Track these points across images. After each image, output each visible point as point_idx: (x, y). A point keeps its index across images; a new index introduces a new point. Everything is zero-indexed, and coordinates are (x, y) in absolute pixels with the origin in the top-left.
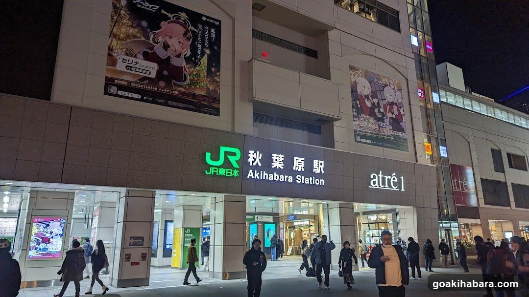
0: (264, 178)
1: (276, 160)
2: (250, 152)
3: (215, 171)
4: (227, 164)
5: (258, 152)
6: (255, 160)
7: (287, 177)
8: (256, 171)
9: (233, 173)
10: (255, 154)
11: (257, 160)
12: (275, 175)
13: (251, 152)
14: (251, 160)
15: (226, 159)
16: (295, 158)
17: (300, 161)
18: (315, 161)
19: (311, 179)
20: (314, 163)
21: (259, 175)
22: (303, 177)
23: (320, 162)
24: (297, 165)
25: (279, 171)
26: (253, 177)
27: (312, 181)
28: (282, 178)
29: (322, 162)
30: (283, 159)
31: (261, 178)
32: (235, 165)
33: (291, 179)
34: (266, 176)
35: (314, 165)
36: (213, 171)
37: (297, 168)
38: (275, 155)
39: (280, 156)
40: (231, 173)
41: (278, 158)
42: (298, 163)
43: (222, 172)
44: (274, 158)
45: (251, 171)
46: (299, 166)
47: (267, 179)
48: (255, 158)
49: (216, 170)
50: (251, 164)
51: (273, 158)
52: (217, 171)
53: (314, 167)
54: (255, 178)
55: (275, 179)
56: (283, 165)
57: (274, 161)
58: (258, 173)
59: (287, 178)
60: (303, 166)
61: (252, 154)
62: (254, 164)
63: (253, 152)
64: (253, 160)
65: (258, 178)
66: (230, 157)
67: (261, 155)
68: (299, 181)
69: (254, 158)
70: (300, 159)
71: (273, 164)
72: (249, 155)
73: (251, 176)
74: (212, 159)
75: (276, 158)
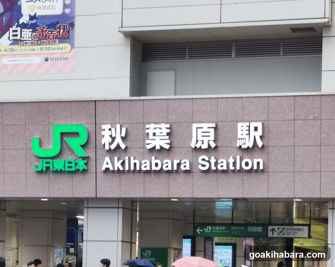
0: (132, 168)
1: (154, 134)
2: (103, 127)
3: (48, 165)
5: (118, 126)
6: (114, 139)
7: (178, 161)
8: (116, 158)
9: (76, 164)
10: (113, 130)
11: (118, 139)
12: (154, 162)
13: (106, 127)
14: (106, 140)
15: (64, 145)
16: (195, 126)
17: (205, 129)
18: (240, 125)
19: (231, 160)
20: (239, 128)
21: (123, 164)
22: (213, 158)
23: (253, 125)
24: (200, 138)
25: (161, 154)
26: (111, 168)
27: (234, 164)
28: (168, 165)
29: (259, 125)
30: (168, 131)
31: (127, 168)
32: (80, 152)
33: (188, 164)
34: (135, 164)
35: (239, 133)
36: (45, 165)
37: (200, 143)
38: (152, 126)
39: (163, 126)
40: (73, 165)
41: (157, 132)
42: (200, 134)
43: (59, 165)
44: (151, 132)
45: (107, 159)
46: (204, 138)
47: (138, 168)
48: (114, 136)
49: (49, 163)
50: (107, 148)
51: (147, 131)
52: (50, 165)
53: (239, 136)
54: (116, 169)
55: (154, 168)
56: (168, 141)
57: (151, 137)
58: (121, 161)
59: (179, 165)
60: (212, 138)
61: (107, 130)
62: (113, 147)
63: (109, 126)
64: (110, 140)
65: (121, 168)
67: (124, 129)
68: (204, 166)
69: (111, 136)
70: (205, 126)
71: (147, 142)
72: (103, 133)
73: (107, 166)
74: (42, 146)
75: (154, 131)
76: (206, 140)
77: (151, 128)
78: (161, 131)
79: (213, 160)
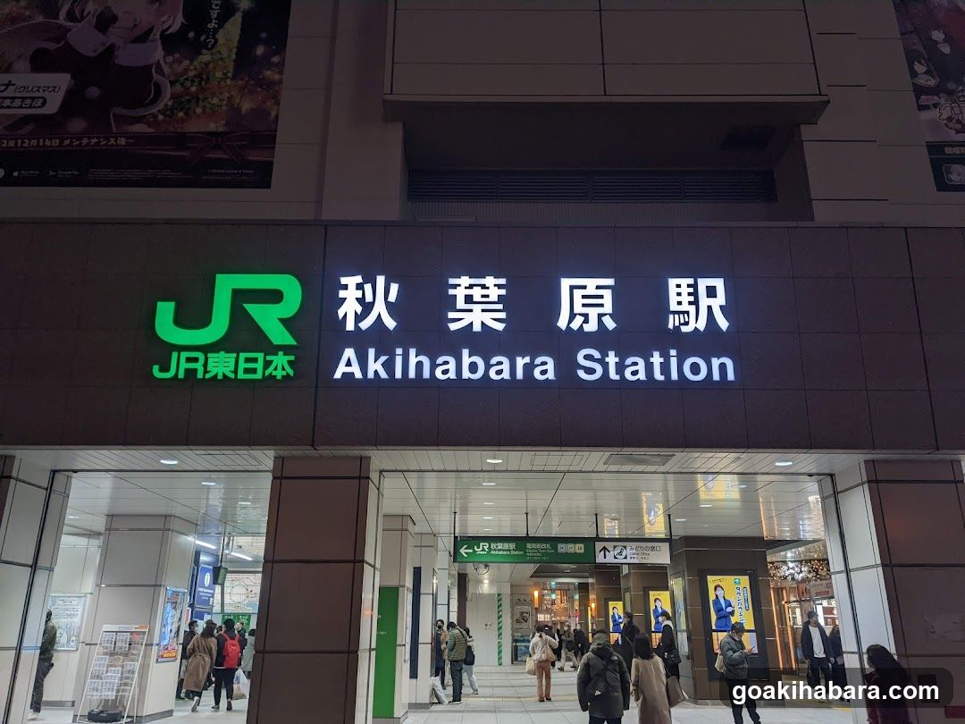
0: (412, 374)
1: (469, 299)
2: (344, 280)
3: (192, 366)
4: (244, 335)
5: (381, 280)
6: (367, 307)
7: (527, 359)
8: (372, 352)
9: (267, 364)
10: (368, 287)
11: (380, 308)
12: (466, 360)
13: (352, 281)
14: (350, 308)
15: (240, 318)
16: (566, 283)
17: (591, 291)
18: (672, 282)
19: (657, 359)
20: (673, 290)
21: (389, 366)
22: (612, 354)
23: (703, 283)
24: (578, 309)
25: (483, 342)
26: (358, 375)
27: (665, 368)
28: (502, 368)
29: (719, 283)
30: (503, 292)
31: (398, 375)
32: (280, 336)
33: (550, 367)
34: (419, 365)
35: (673, 299)
36: (184, 365)
37: (578, 321)
38: (465, 281)
39: (490, 281)
40: (259, 366)
41: (477, 293)
42: (578, 301)
43: (221, 365)
44: (460, 294)
45: (349, 353)
46: (586, 310)
47: (426, 374)
48: (369, 298)
49: (196, 360)
50: (350, 326)
51: (451, 292)
52: (199, 366)
53: (673, 307)
54: (371, 375)
55: (466, 374)
56: (502, 315)
57: (460, 304)
58: (383, 359)
59: (529, 368)
60: (608, 308)
61: (352, 287)
62: (365, 325)
63: (359, 279)
64: (359, 309)
65: (383, 375)
66: (254, 310)
67: (394, 288)
68: (590, 371)
69: (361, 301)
70: (591, 284)
71: (451, 315)
72: (342, 294)
73: (348, 370)
74: (181, 321)
75: (469, 292)
76: (593, 313)
77: (461, 286)
78: (485, 292)
79: (612, 359)
